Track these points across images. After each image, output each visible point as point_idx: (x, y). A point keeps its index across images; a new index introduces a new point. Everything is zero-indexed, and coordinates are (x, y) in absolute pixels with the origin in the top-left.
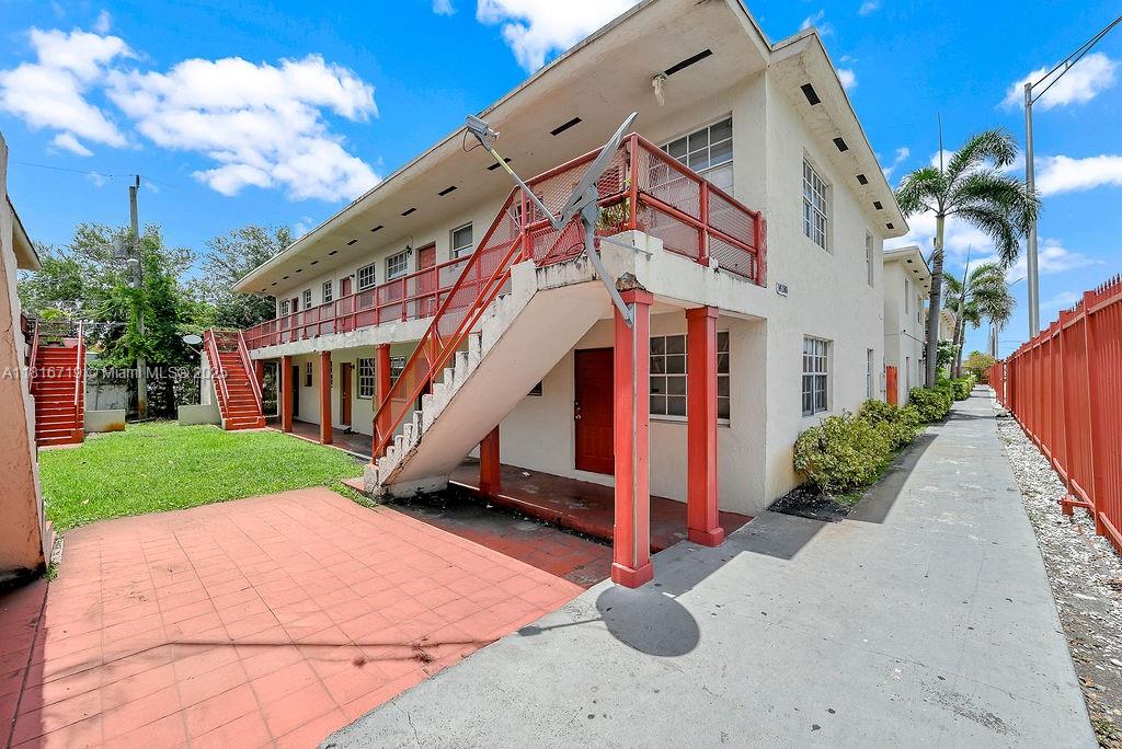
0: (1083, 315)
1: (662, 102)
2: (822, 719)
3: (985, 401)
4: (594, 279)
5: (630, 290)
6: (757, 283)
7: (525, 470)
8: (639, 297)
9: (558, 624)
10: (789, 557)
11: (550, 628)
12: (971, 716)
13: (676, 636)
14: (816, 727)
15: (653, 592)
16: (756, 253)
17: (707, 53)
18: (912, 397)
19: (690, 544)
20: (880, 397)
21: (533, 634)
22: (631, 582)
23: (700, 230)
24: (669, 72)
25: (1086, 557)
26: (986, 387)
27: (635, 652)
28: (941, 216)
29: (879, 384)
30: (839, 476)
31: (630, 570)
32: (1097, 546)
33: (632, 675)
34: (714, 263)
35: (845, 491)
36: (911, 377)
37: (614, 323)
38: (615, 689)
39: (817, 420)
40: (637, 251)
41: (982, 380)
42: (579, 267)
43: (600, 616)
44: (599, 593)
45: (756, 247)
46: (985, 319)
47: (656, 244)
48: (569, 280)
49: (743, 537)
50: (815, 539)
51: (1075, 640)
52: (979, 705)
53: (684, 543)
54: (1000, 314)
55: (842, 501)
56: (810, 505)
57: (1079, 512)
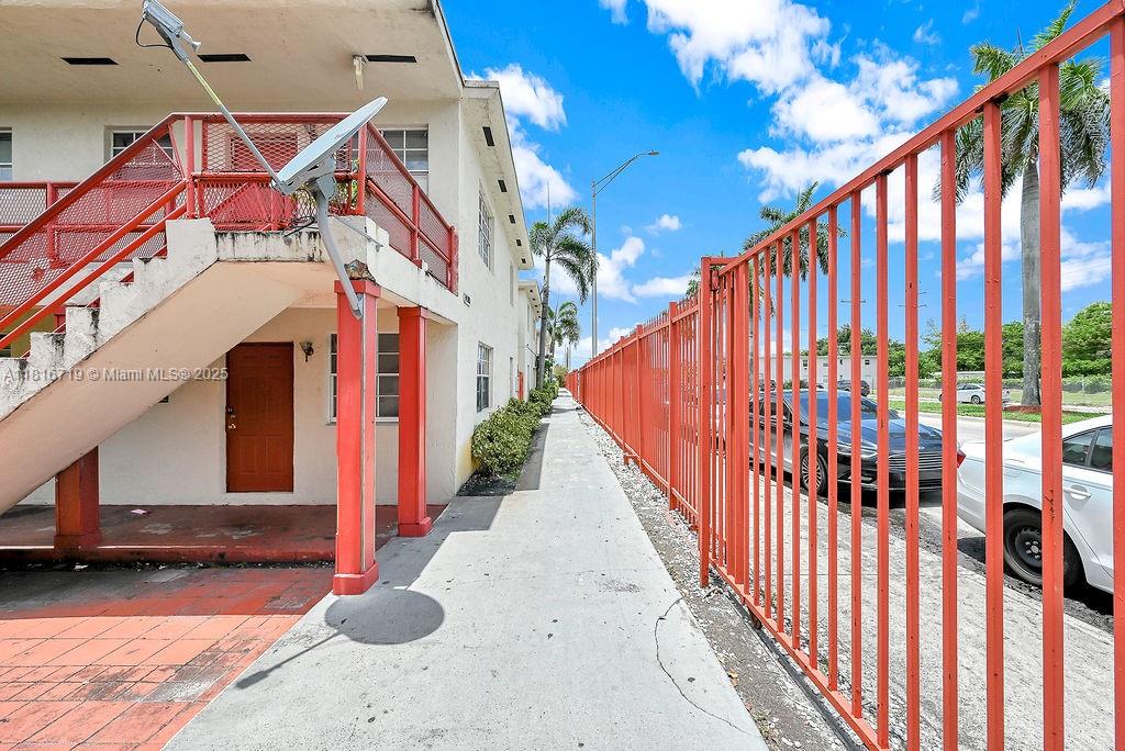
0: (636, 339)
1: (361, 85)
2: (552, 628)
3: (565, 399)
4: (311, 259)
5: (361, 277)
6: (451, 289)
7: (136, 507)
8: (369, 287)
9: (286, 658)
10: (487, 528)
11: (278, 666)
12: (622, 589)
13: (424, 618)
14: (550, 635)
15: (384, 591)
16: (450, 264)
17: (411, 59)
18: (531, 396)
19: (401, 539)
20: (516, 397)
21: (261, 679)
22: (357, 588)
23: (412, 231)
24: (371, 58)
25: (639, 486)
26: (564, 389)
27: (389, 646)
28: (548, 261)
29: (516, 387)
30: (504, 459)
31: (359, 576)
32: (642, 480)
33: (396, 666)
34: (425, 266)
35: (508, 471)
36: (530, 383)
37: (336, 314)
38: (384, 686)
39: (485, 415)
40: (369, 239)
41: (562, 385)
42: (289, 242)
43: (336, 631)
44: (324, 611)
45: (450, 258)
46: (566, 340)
47: (383, 237)
48: (272, 256)
49: (446, 522)
50: (500, 510)
51: (649, 533)
52: (625, 582)
53: (395, 541)
54: (574, 337)
55: (509, 479)
56: (487, 486)
57: (631, 461)
